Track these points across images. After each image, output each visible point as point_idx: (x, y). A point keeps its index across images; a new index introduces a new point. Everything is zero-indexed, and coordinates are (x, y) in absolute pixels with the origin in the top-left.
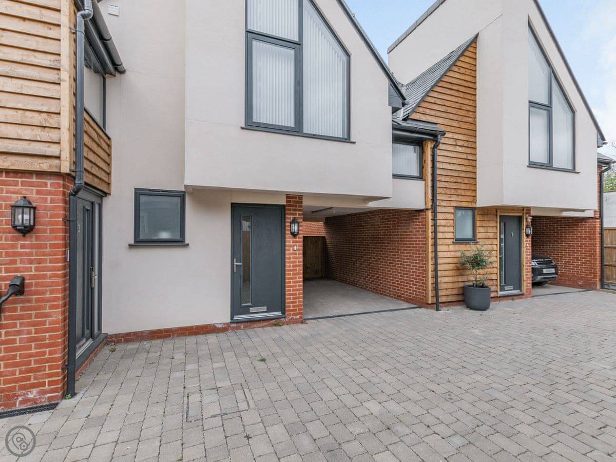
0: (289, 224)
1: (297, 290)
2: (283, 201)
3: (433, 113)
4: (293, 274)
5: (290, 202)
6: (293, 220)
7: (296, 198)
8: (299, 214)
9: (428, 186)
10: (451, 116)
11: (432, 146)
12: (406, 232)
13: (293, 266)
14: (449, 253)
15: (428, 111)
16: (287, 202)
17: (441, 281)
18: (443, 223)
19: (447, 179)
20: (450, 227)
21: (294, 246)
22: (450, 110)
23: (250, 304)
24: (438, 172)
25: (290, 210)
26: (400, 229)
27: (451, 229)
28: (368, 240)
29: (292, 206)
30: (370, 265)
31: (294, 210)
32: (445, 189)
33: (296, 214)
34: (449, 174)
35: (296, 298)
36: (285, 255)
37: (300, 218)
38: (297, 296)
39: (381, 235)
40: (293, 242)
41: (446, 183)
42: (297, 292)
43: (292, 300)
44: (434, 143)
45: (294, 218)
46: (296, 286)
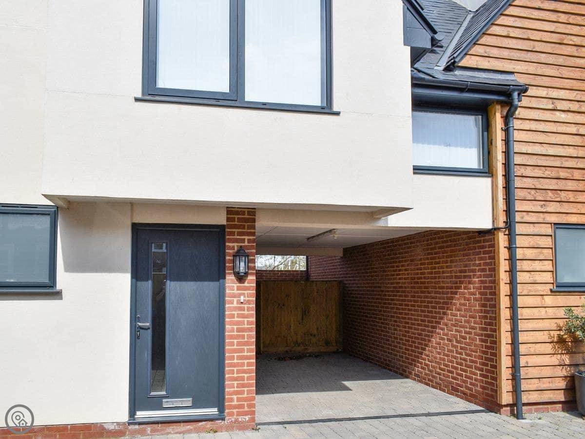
0: (231, 258)
1: (245, 372)
2: (220, 219)
3: (505, 53)
4: (239, 344)
5: (233, 220)
6: (238, 251)
7: (243, 213)
8: (249, 241)
9: (497, 186)
10: (543, 58)
11: (505, 113)
12: (465, 272)
13: (239, 330)
14: (543, 310)
15: (495, 52)
16: (228, 219)
17: (527, 363)
18: (530, 254)
19: (537, 172)
20: (546, 262)
21: (239, 295)
22: (539, 47)
23: (164, 393)
24: (517, 159)
25: (233, 234)
26: (455, 266)
27: (548, 266)
28: (405, 288)
29: (235, 227)
30: (408, 332)
31: (240, 234)
32: (533, 192)
33: (243, 241)
34: (540, 163)
35: (243, 386)
36: (224, 311)
37: (252, 247)
38: (246, 382)
39: (425, 278)
40: (238, 288)
41: (536, 180)
42: (246, 375)
43: (236, 389)
44: (508, 108)
45: (241, 247)
46: (243, 365)
